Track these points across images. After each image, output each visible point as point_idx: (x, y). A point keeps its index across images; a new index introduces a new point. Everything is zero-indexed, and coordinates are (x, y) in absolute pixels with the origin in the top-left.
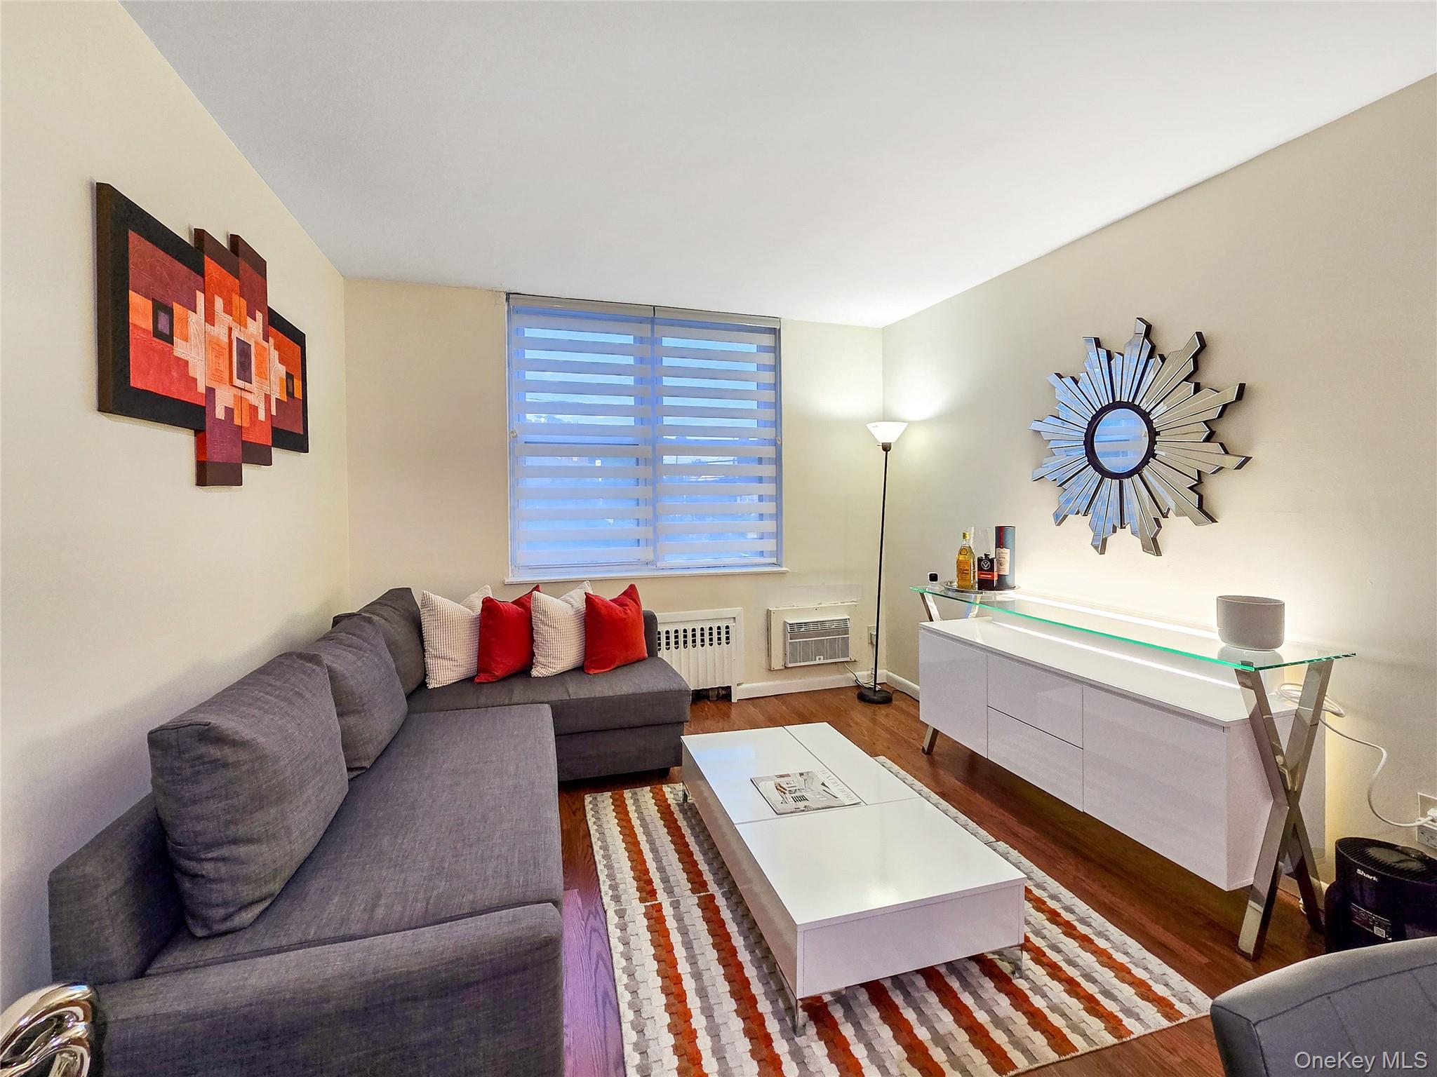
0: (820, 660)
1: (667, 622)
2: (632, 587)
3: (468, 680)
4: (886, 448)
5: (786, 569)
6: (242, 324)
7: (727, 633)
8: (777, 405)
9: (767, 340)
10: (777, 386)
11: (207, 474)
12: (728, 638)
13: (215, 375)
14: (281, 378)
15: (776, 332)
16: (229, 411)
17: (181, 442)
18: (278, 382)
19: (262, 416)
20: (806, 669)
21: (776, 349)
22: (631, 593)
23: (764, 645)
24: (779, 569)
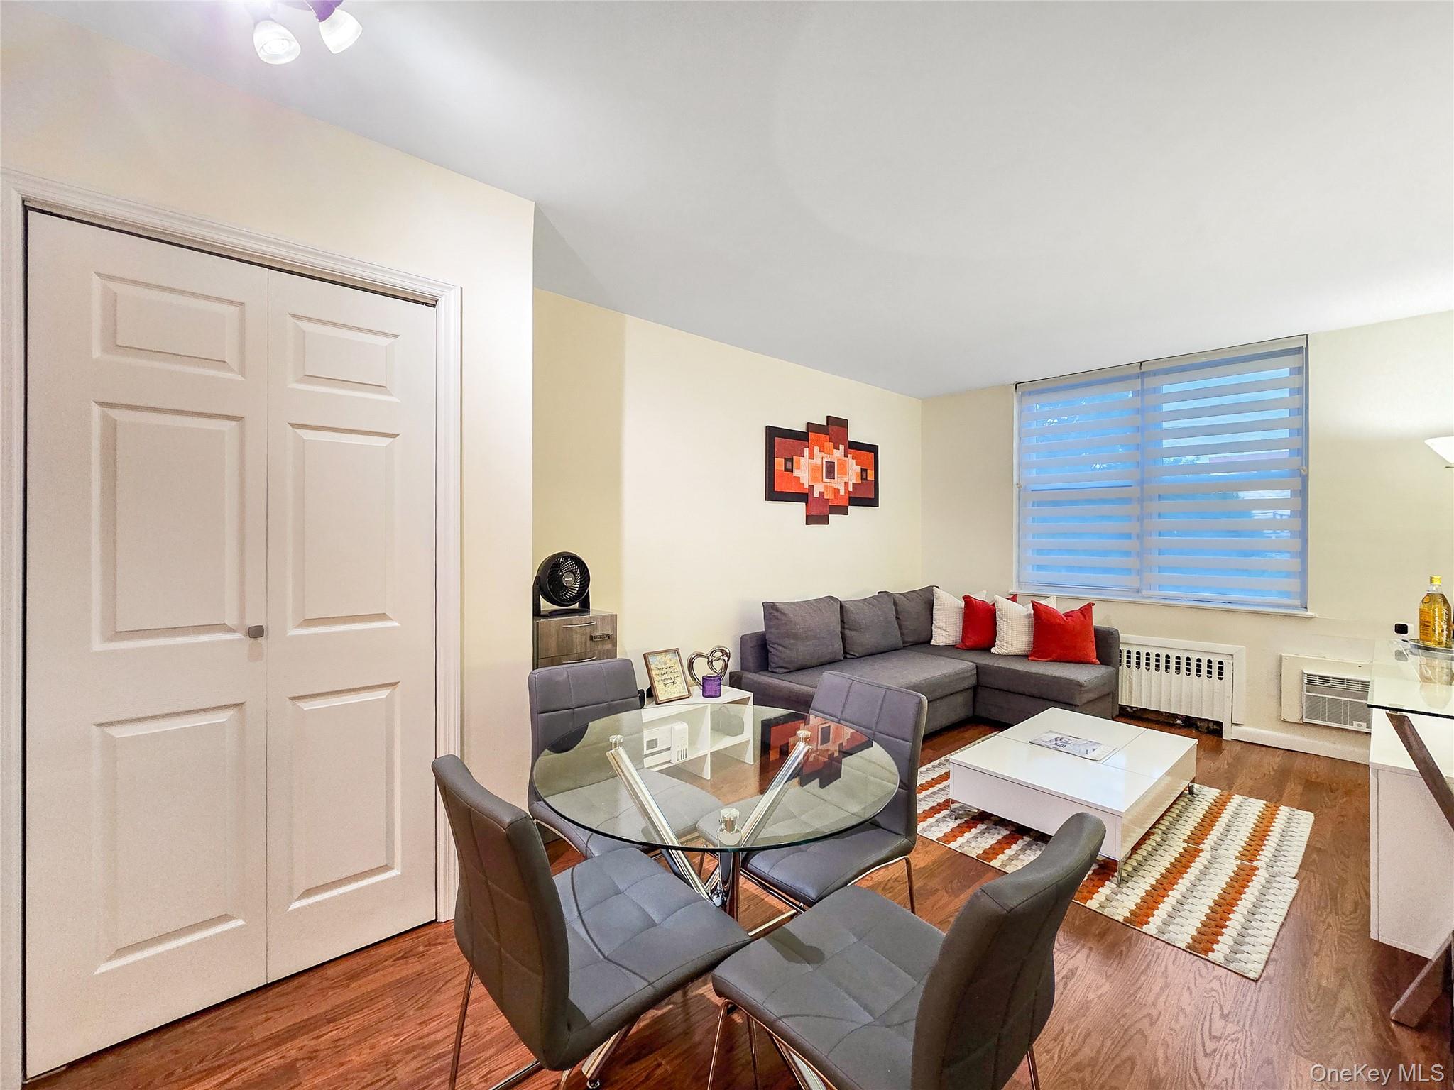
0: (1360, 727)
2: (1090, 606)
3: (953, 646)
5: (1313, 614)
6: (830, 453)
7: (1220, 668)
8: (1303, 431)
9: (1295, 360)
10: (1304, 409)
11: (810, 520)
12: (1220, 674)
13: (814, 479)
14: (857, 473)
15: (1303, 351)
16: (822, 494)
17: (800, 508)
18: (854, 474)
19: (842, 492)
20: (1334, 732)
21: (1303, 370)
22: (1086, 611)
23: (1274, 692)
24: (1301, 612)
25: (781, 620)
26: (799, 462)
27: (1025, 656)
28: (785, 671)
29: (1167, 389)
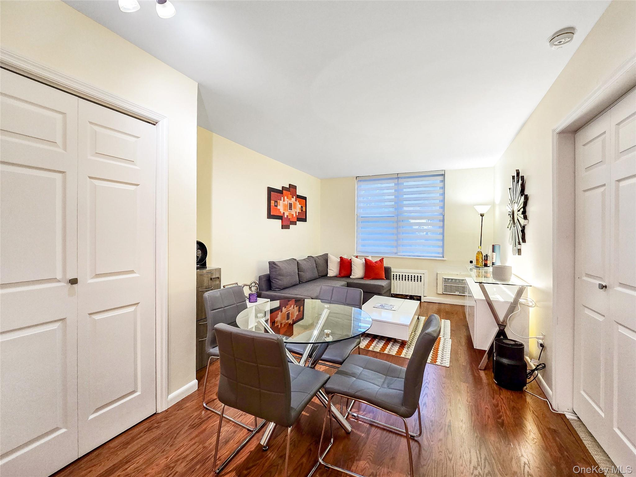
0: (457, 293)
1: (395, 271)
2: (383, 259)
3: (336, 276)
4: (482, 215)
5: (446, 259)
6: (290, 199)
7: (421, 278)
8: (444, 200)
9: (441, 178)
10: (443, 194)
11: (283, 227)
12: (421, 280)
13: (285, 210)
14: (300, 208)
15: (443, 175)
16: (287, 216)
17: (279, 221)
18: (299, 208)
19: (294, 216)
20: (452, 296)
21: (443, 181)
22: (382, 261)
23: (435, 285)
24: (443, 259)
25: (277, 268)
26: (279, 203)
27: (362, 278)
28: (280, 289)
29: (405, 184)
